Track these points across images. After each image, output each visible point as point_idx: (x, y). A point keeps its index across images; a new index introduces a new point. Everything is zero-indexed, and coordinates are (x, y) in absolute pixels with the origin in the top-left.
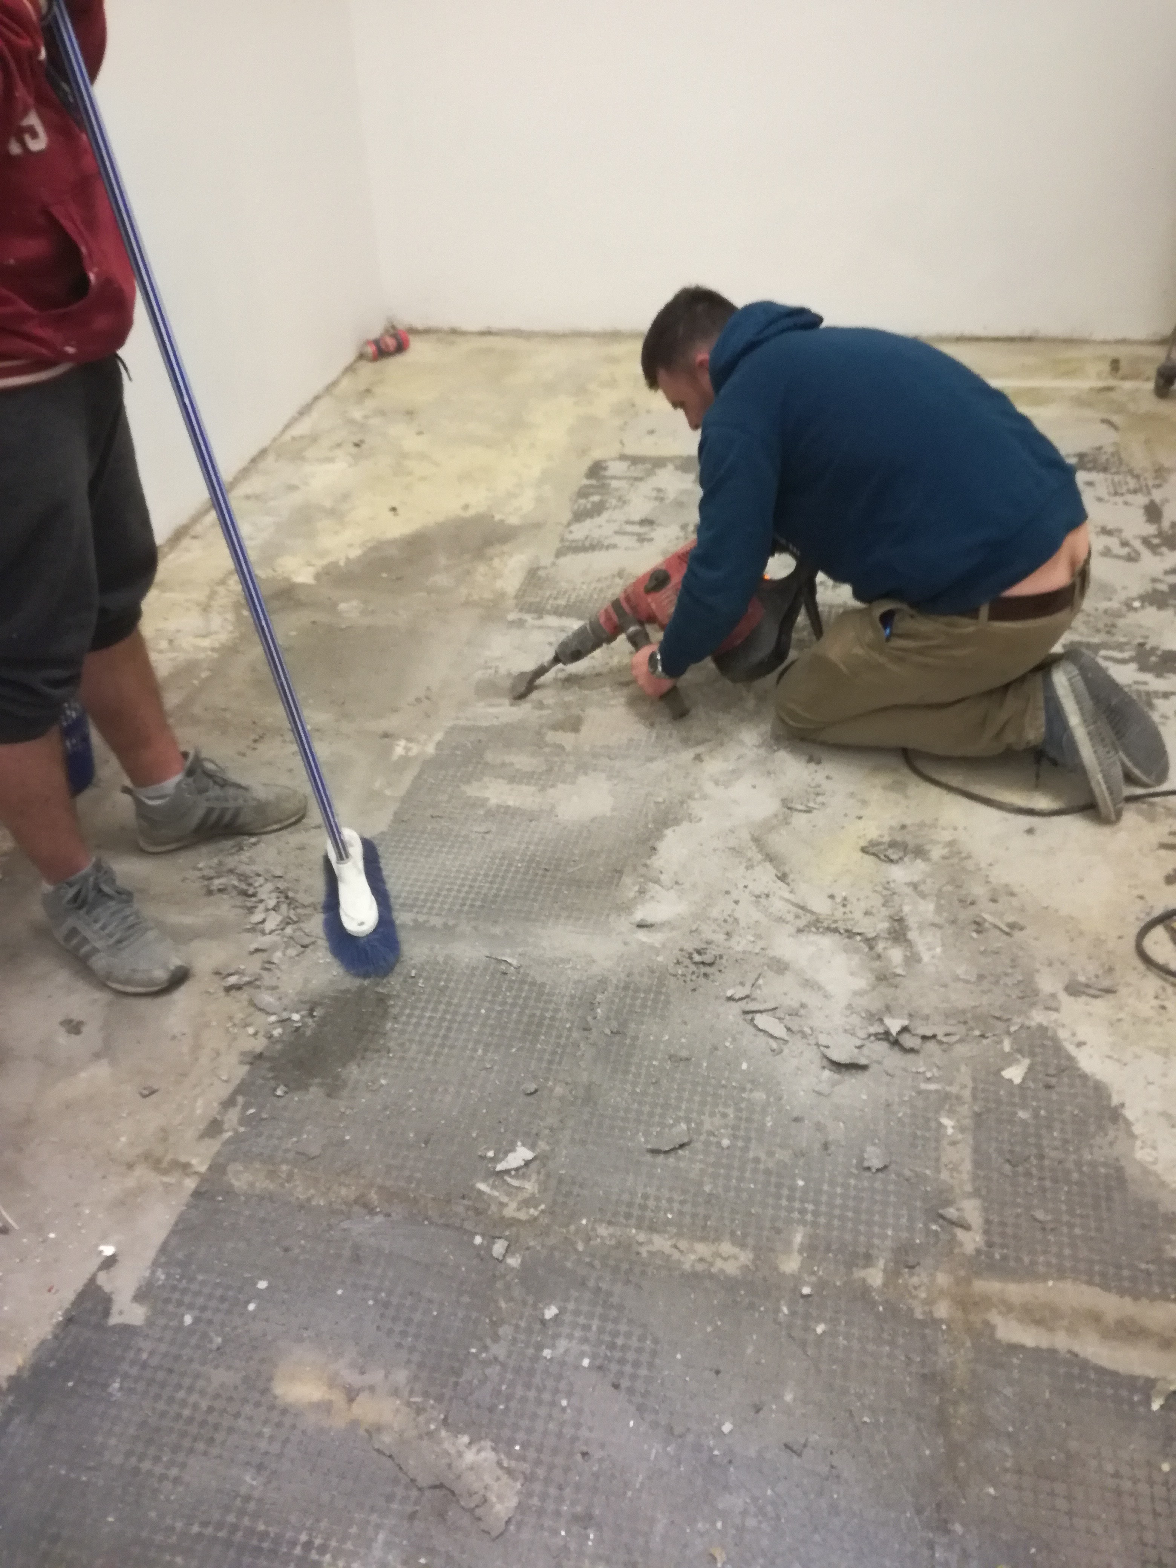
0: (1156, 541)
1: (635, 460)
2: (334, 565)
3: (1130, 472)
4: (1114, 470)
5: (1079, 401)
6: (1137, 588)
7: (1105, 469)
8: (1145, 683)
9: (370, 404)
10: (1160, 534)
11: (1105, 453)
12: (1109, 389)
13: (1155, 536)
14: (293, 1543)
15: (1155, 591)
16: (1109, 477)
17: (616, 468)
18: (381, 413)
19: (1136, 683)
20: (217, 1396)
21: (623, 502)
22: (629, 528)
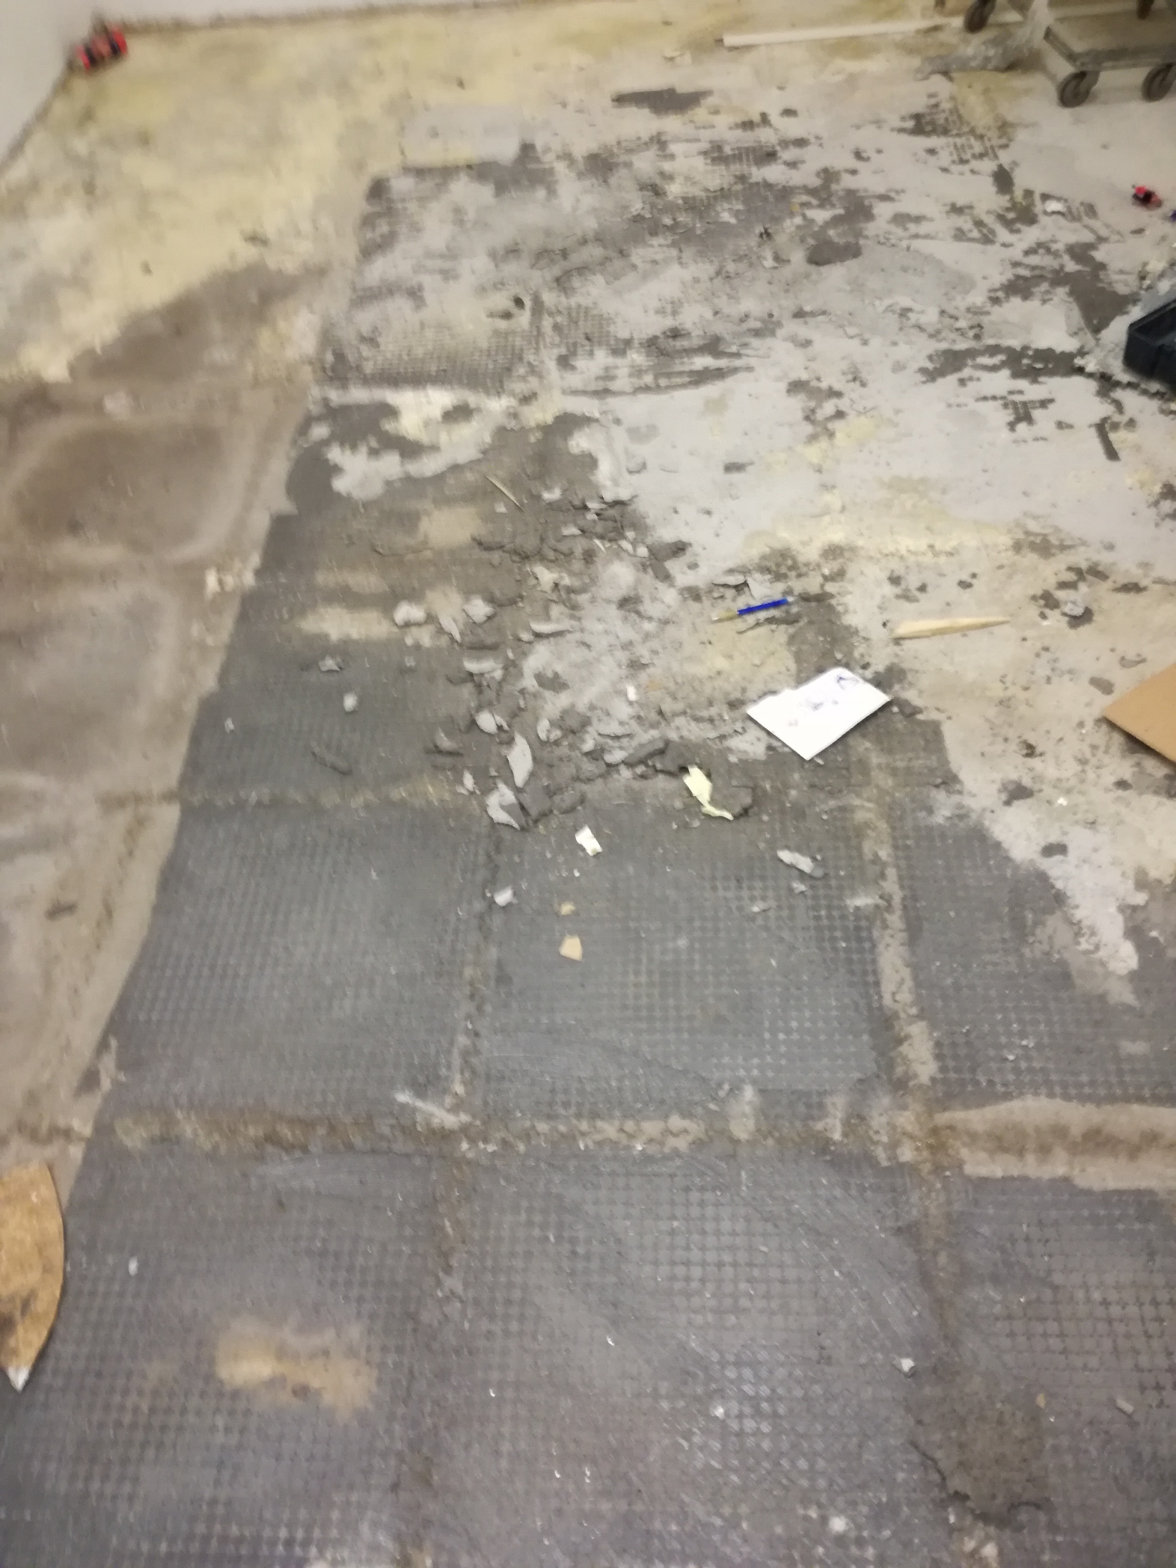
0: (1011, 215)
1: (420, 172)
2: (90, 353)
3: (972, 132)
4: (955, 132)
5: (906, 48)
6: (1000, 277)
7: (945, 132)
8: (1021, 392)
9: (93, 132)
10: (1014, 206)
11: (944, 111)
12: (936, 29)
13: (1008, 210)
14: (273, 1543)
15: (1018, 277)
16: (951, 140)
17: (401, 185)
18: (109, 141)
19: (1011, 393)
20: (156, 1393)
21: (416, 229)
22: (430, 263)
